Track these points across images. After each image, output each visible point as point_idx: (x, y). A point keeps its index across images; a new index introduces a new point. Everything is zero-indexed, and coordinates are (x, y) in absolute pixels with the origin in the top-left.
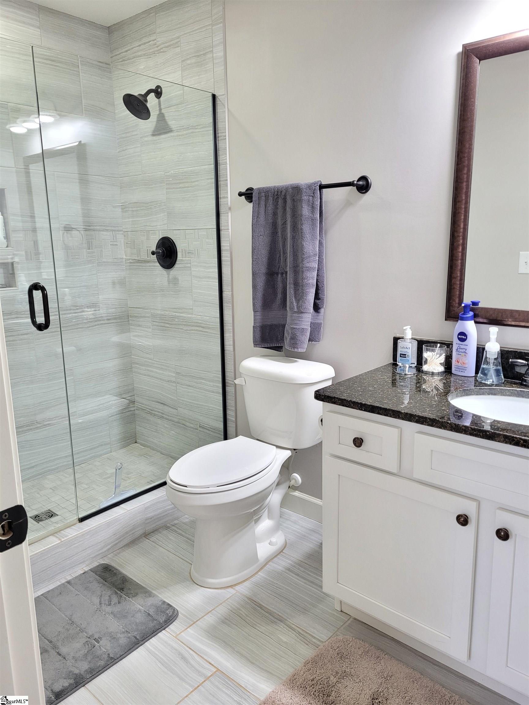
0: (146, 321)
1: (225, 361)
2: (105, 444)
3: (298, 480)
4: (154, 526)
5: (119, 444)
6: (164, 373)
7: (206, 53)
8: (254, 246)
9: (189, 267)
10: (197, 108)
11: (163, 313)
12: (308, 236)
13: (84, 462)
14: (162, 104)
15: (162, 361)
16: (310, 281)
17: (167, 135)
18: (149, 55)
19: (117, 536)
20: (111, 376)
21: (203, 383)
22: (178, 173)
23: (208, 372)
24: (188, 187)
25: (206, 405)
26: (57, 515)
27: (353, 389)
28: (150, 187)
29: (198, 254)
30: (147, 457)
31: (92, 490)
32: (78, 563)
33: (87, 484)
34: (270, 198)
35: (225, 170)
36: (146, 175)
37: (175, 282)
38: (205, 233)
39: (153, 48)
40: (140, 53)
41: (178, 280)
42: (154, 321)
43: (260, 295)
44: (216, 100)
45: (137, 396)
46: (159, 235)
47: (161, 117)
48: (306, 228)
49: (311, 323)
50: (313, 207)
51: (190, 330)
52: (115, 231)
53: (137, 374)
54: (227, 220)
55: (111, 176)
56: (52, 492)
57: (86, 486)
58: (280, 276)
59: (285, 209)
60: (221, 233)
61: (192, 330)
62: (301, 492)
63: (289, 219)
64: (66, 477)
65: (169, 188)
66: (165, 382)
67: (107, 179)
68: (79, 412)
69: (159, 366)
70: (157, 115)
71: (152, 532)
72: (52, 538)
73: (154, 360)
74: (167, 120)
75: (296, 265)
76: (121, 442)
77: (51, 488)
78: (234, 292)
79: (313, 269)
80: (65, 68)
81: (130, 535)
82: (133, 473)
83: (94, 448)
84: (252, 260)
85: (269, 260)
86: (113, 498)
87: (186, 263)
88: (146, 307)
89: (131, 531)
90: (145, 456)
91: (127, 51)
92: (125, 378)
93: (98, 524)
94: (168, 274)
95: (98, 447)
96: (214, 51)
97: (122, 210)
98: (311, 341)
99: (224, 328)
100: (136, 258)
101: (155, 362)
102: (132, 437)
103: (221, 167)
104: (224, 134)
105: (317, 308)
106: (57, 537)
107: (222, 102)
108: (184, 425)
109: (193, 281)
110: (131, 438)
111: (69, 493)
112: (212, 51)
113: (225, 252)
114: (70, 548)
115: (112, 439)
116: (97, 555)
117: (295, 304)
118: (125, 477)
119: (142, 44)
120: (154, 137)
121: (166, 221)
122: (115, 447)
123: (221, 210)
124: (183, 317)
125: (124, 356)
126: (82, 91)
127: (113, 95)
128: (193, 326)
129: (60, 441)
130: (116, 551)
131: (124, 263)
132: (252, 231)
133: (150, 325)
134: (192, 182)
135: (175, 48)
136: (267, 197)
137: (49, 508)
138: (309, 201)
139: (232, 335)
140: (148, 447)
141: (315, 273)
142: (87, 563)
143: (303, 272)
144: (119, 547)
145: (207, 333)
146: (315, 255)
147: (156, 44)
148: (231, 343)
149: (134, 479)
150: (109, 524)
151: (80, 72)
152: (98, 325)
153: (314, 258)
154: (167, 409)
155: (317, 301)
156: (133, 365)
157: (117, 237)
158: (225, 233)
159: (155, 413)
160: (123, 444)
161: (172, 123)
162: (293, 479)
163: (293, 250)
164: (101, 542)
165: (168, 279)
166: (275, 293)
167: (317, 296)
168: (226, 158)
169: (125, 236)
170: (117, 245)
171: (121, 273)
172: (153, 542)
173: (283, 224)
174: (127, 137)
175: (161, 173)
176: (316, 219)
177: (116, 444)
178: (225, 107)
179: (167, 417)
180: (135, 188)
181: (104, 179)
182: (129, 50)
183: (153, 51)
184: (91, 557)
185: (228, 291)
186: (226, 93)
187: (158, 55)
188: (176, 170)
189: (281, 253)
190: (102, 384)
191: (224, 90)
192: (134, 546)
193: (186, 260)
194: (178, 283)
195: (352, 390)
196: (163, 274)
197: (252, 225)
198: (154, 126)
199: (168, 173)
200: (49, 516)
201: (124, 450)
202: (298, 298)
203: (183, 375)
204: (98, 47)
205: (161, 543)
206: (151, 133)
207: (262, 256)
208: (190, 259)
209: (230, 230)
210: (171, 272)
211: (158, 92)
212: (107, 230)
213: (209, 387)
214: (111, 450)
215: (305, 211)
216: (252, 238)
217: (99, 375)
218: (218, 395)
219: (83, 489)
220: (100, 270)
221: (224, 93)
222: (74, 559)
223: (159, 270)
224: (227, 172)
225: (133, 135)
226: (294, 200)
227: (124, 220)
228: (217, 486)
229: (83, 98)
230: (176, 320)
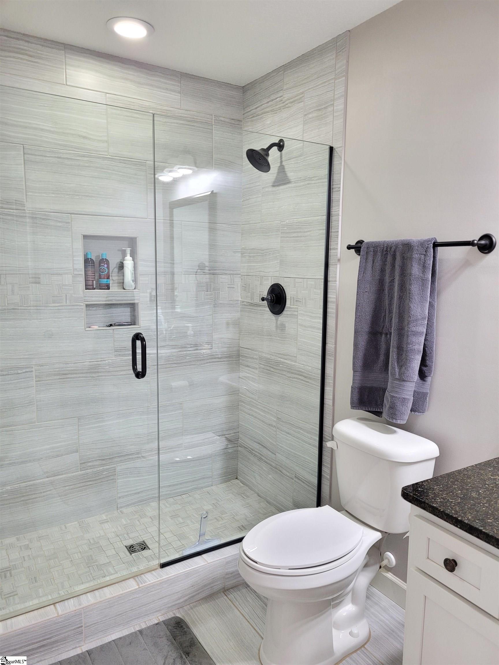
0: (254, 362)
1: (324, 415)
2: (207, 478)
3: (392, 560)
4: (234, 581)
5: (220, 479)
6: (267, 416)
7: (327, 107)
8: (358, 303)
9: (295, 315)
10: (315, 160)
11: (269, 356)
12: (416, 298)
13: (186, 493)
14: (283, 156)
15: (266, 404)
16: (416, 347)
17: (285, 186)
18: (275, 111)
19: (195, 589)
20: (218, 412)
21: (301, 433)
22: (293, 223)
23: (306, 423)
24: (301, 237)
25: (303, 456)
26: (149, 549)
27: (451, 492)
28: (267, 235)
29: (305, 303)
30: (244, 496)
31: (186, 526)
32: (154, 611)
33: (182, 519)
34: (378, 253)
35: (337, 221)
36: (265, 223)
37: (282, 327)
38: (313, 283)
39: (279, 104)
40: (267, 110)
41: (285, 326)
42: (261, 364)
43: (361, 354)
44: (333, 151)
45: (241, 434)
46: (271, 282)
47: (282, 169)
48: (415, 288)
49: (415, 391)
50: (424, 267)
51: (293, 378)
52: (233, 274)
53: (242, 412)
54: (335, 271)
55: (234, 223)
56: (151, 522)
57: (182, 521)
58: (383, 336)
59: (393, 266)
60: (328, 284)
61: (295, 378)
62: (394, 575)
63: (397, 277)
64: (167, 507)
65: (284, 237)
66: (267, 425)
67: (229, 227)
68: (185, 444)
69: (262, 408)
70: (278, 167)
71: (232, 588)
72: (132, 582)
73: (259, 401)
74: (287, 172)
75: (401, 327)
76: (223, 477)
77: (150, 517)
78: (337, 346)
79: (421, 334)
80: (199, 127)
81: (208, 589)
82: (227, 513)
83: (196, 480)
84: (355, 317)
85: (372, 318)
86: (197, 546)
87: (293, 311)
88: (255, 349)
89: (210, 584)
90: (242, 495)
91: (256, 108)
92: (230, 414)
93: (176, 573)
94: (277, 320)
95: (199, 479)
96: (335, 104)
97: (242, 255)
98: (414, 412)
99: (325, 381)
100: (250, 301)
101: (260, 404)
102: (234, 473)
103: (333, 219)
104: (338, 186)
105: (422, 375)
106: (136, 581)
107: (339, 154)
108: (281, 471)
109: (299, 329)
110: (232, 473)
111: (165, 526)
112: (333, 104)
113: (332, 304)
114: (147, 595)
115: (214, 473)
116: (173, 605)
117: (397, 370)
118: (219, 517)
119: (270, 101)
120: (274, 188)
121: (278, 268)
122: (216, 481)
123: (330, 261)
124: (287, 363)
125: (231, 393)
126: (214, 147)
127: (242, 148)
128: (295, 374)
129: (165, 471)
130: (193, 603)
131: (239, 305)
132: (358, 286)
133: (257, 367)
134: (304, 232)
135: (299, 103)
136: (375, 252)
137: (144, 539)
138: (420, 259)
139: (332, 389)
140: (247, 486)
141: (422, 339)
142: (163, 612)
143: (408, 336)
144: (195, 600)
145: (308, 384)
146: (423, 318)
147: (282, 101)
148: (331, 397)
149: (226, 521)
150: (187, 575)
151: (213, 130)
152: (210, 362)
153: (422, 321)
154: (265, 452)
155: (424, 368)
156: (240, 403)
157: (235, 280)
158: (333, 284)
159: (256, 453)
160: (224, 479)
161: (291, 175)
162: (387, 558)
163: (399, 311)
164: (179, 592)
165: (276, 325)
166: (377, 354)
167: (424, 362)
168: (338, 210)
169: (242, 279)
170: (234, 288)
171: (236, 314)
172: (230, 600)
173: (390, 282)
174: (250, 188)
175: (278, 222)
176: (427, 280)
177: (218, 478)
178: (341, 160)
179: (266, 460)
180: (254, 235)
181: (227, 226)
182: (258, 107)
183: (279, 107)
184: (167, 606)
185: (331, 343)
186: (344, 145)
187: (283, 110)
188: (291, 220)
189: (387, 313)
190: (209, 419)
191: (342, 142)
192: (211, 601)
193: (293, 307)
194: (285, 330)
195: (449, 493)
196: (272, 319)
197: (358, 281)
198: (275, 177)
199: (284, 223)
200: (142, 548)
201: (224, 485)
202: (400, 364)
203: (282, 421)
204: (231, 106)
205: (238, 604)
206: (271, 184)
207: (365, 314)
208: (297, 307)
209: (338, 282)
210: (279, 318)
211: (280, 146)
212: (225, 273)
213: (307, 439)
214: (212, 483)
215: (415, 270)
216: (357, 294)
217: (206, 411)
218: (314, 448)
219: (178, 523)
220: (215, 311)
221: (341, 146)
222: (150, 606)
223: (269, 315)
224: (338, 224)
225: (256, 186)
226: (404, 257)
227: (242, 265)
228: (289, 569)
229: (214, 153)
230: (281, 366)
